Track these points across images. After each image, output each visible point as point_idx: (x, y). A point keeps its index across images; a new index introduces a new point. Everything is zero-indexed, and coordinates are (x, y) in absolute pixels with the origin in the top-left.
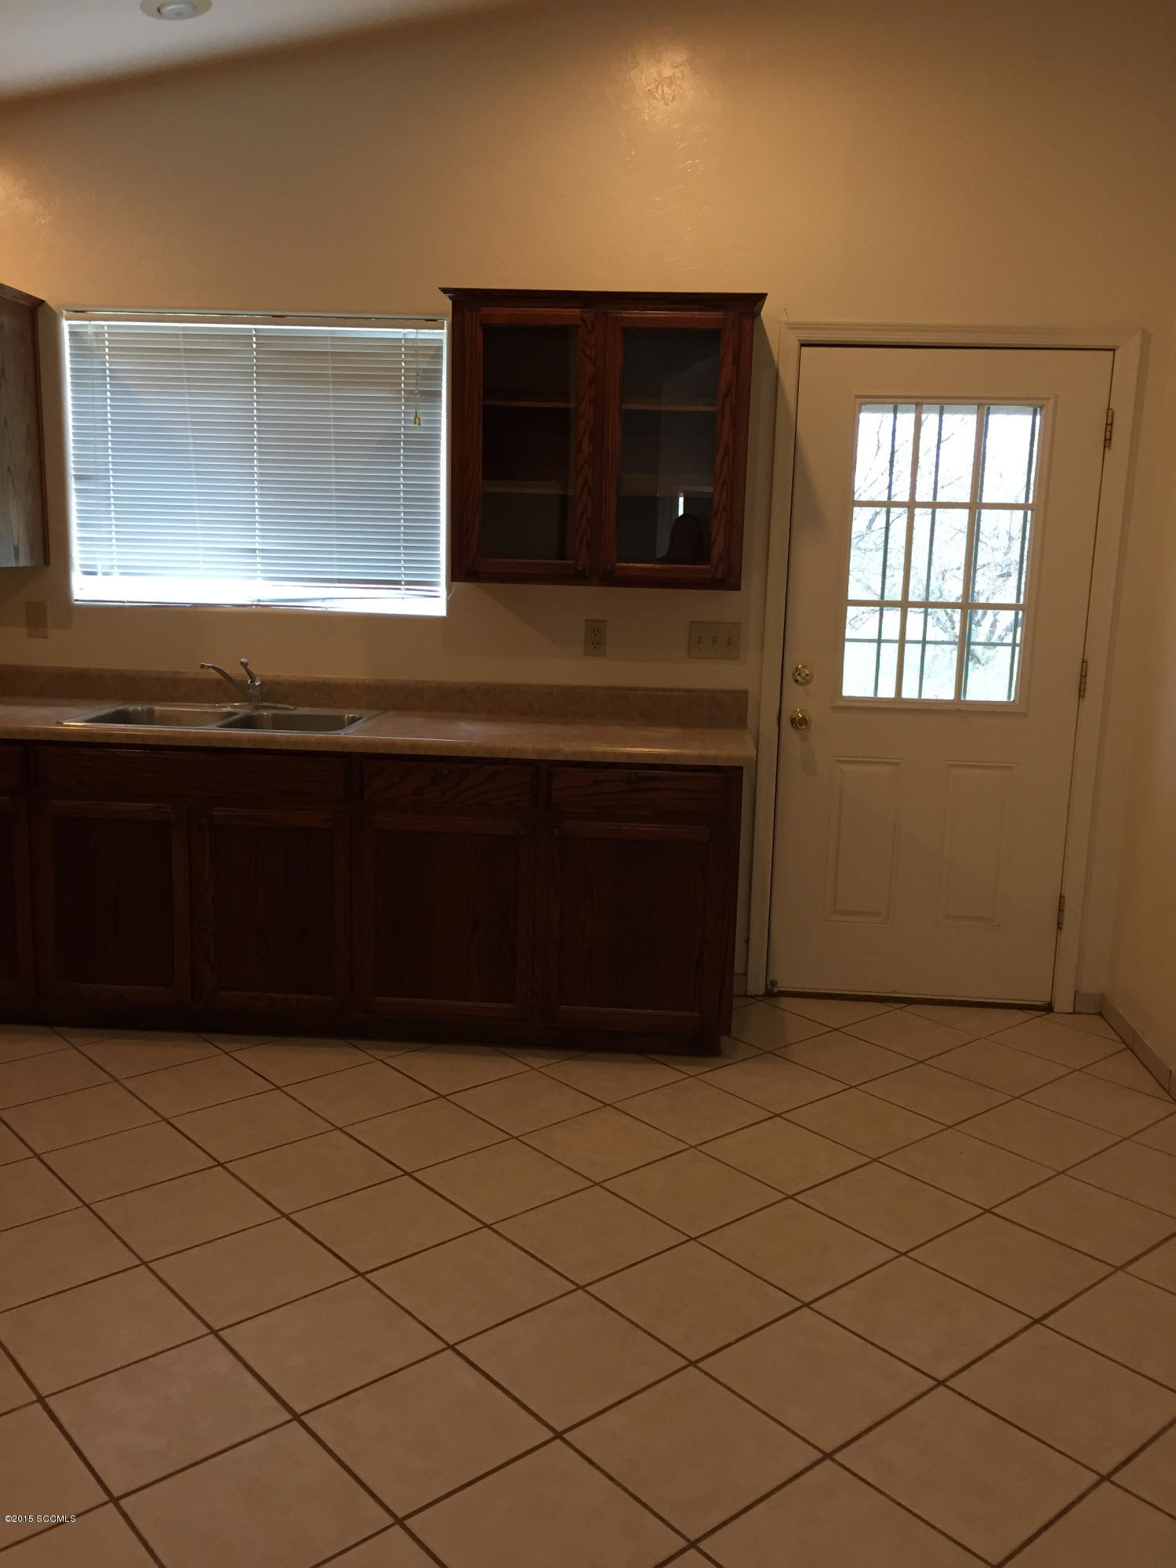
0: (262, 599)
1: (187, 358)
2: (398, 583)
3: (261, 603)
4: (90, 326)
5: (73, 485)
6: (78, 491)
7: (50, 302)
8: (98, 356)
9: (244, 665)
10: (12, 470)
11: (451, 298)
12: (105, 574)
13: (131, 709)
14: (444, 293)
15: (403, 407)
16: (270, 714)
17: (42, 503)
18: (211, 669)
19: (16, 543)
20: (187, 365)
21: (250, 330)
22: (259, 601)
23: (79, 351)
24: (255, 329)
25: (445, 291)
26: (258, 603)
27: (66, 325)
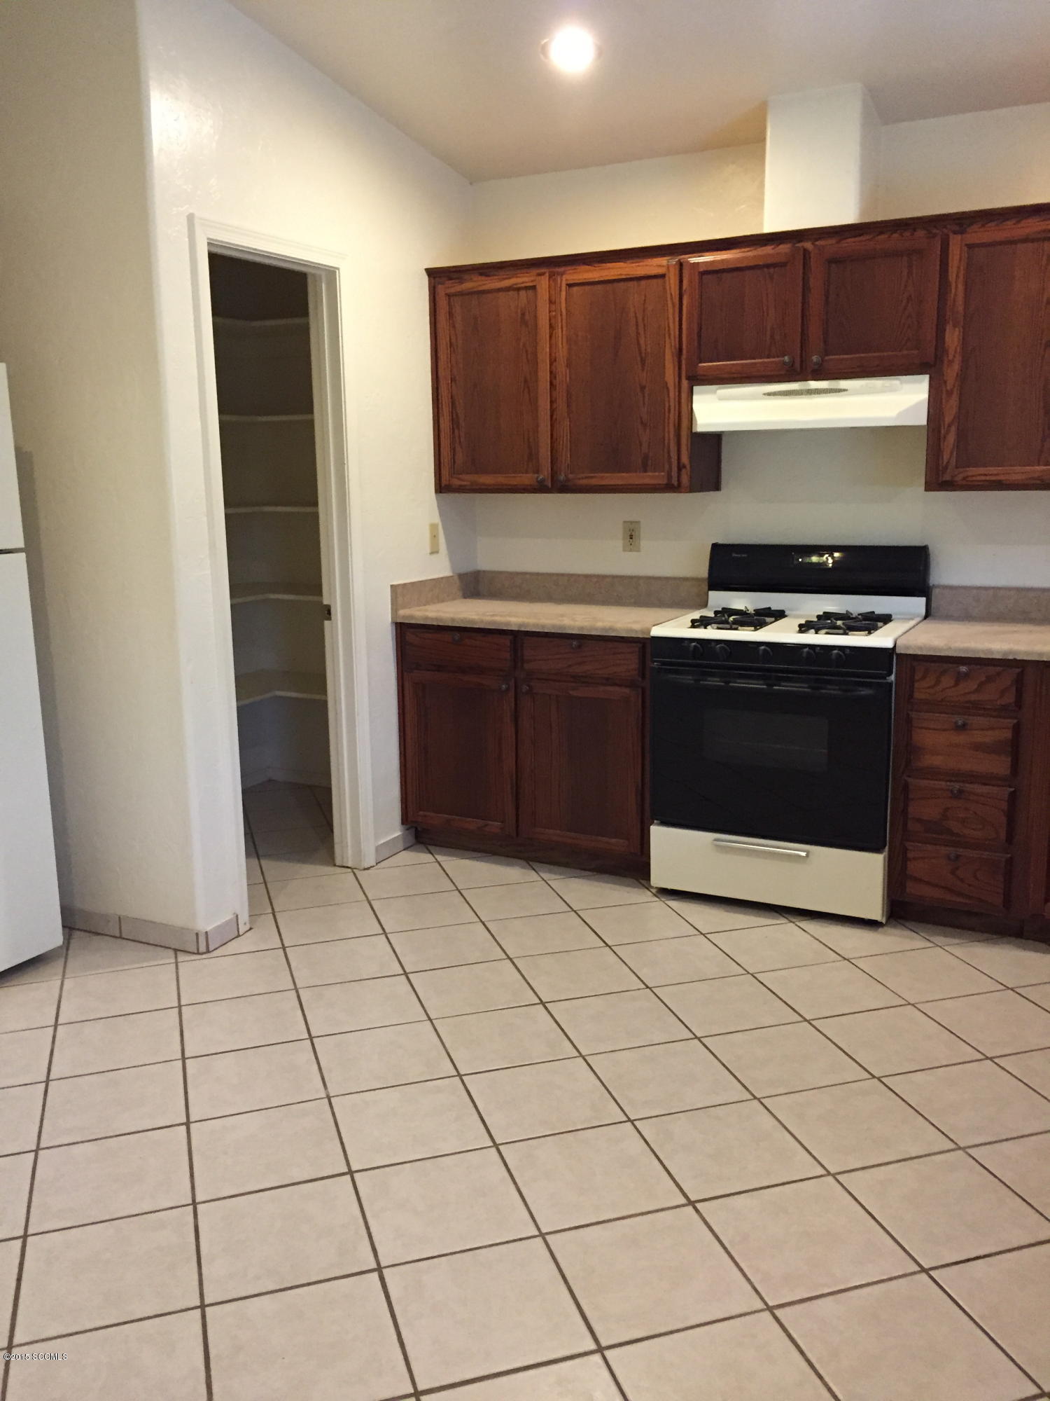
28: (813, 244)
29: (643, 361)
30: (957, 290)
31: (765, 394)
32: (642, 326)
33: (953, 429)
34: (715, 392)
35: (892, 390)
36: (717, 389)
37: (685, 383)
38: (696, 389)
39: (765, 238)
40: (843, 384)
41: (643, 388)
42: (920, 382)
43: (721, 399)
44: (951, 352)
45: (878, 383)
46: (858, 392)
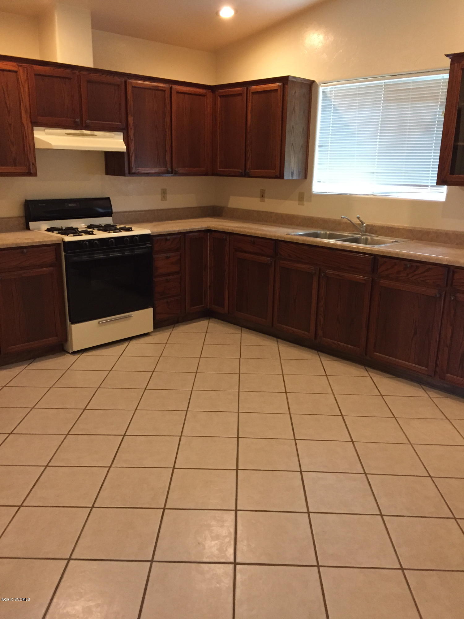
0: (374, 192)
1: (359, 97)
2: (427, 186)
3: (374, 194)
4: (328, 89)
5: (317, 149)
6: (319, 151)
7: (317, 81)
8: (330, 100)
9: (358, 218)
10: (294, 145)
11: (450, 58)
12: (323, 182)
13: (319, 232)
14: (447, 57)
15: (438, 109)
16: (365, 238)
17: (306, 157)
18: (346, 219)
19: (292, 171)
20: (359, 100)
21: (382, 83)
22: (373, 193)
23: (325, 98)
24: (384, 82)
25: (447, 56)
26: (373, 194)
27: (321, 90)
28: (79, 72)
29: (9, 112)
30: (131, 103)
31: (66, 134)
32: (7, 95)
33: (134, 153)
34: (44, 130)
35: (112, 137)
36: (45, 129)
37: (30, 125)
38: (35, 128)
39: (58, 65)
40: (96, 133)
41: (10, 125)
42: (120, 135)
43: (47, 134)
44: (131, 125)
45: (107, 134)
46: (100, 137)
